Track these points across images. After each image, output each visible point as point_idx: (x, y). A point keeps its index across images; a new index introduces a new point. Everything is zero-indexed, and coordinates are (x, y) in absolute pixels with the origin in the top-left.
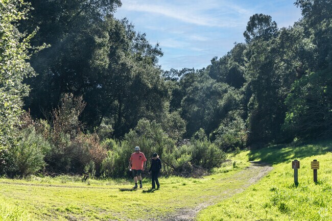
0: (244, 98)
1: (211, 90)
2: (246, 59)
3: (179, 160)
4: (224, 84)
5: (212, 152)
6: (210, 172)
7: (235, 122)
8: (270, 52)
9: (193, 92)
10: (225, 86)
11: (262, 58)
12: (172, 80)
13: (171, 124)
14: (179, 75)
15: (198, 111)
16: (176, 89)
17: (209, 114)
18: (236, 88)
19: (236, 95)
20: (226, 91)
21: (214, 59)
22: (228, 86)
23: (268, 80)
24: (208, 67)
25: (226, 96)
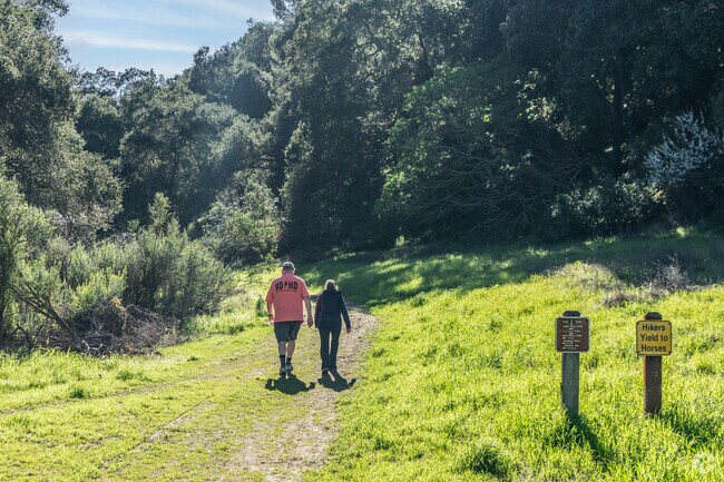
0: (270, 139)
1: (194, 119)
2: (274, 55)
3: (84, 290)
4: (224, 107)
5: (192, 267)
6: (185, 332)
7: (253, 194)
8: (346, 15)
9: (149, 120)
10: (227, 111)
11: (325, 34)
12: (99, 93)
13: (79, 185)
14: (118, 85)
15: (162, 167)
16: (109, 115)
17: (187, 176)
18: (251, 117)
19: (253, 134)
20: (228, 123)
21: (200, 53)
22: (232, 112)
23: (339, 87)
24: (187, 71)
25: (229, 134)
